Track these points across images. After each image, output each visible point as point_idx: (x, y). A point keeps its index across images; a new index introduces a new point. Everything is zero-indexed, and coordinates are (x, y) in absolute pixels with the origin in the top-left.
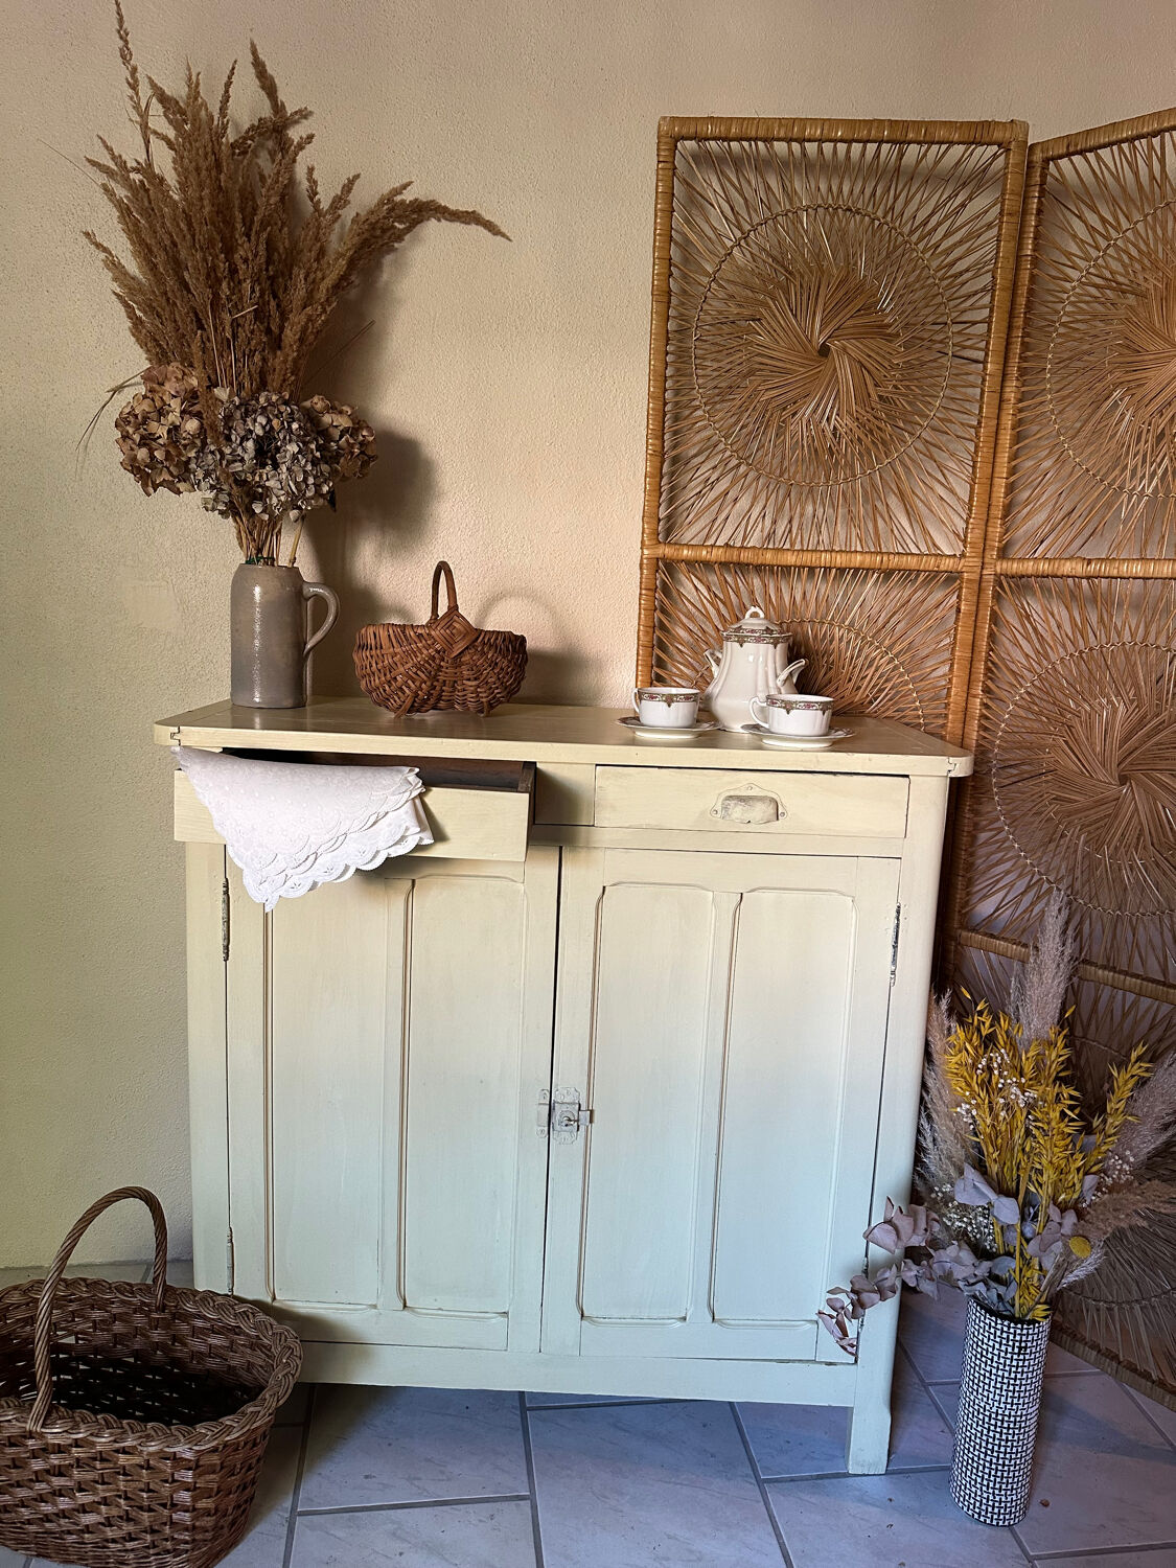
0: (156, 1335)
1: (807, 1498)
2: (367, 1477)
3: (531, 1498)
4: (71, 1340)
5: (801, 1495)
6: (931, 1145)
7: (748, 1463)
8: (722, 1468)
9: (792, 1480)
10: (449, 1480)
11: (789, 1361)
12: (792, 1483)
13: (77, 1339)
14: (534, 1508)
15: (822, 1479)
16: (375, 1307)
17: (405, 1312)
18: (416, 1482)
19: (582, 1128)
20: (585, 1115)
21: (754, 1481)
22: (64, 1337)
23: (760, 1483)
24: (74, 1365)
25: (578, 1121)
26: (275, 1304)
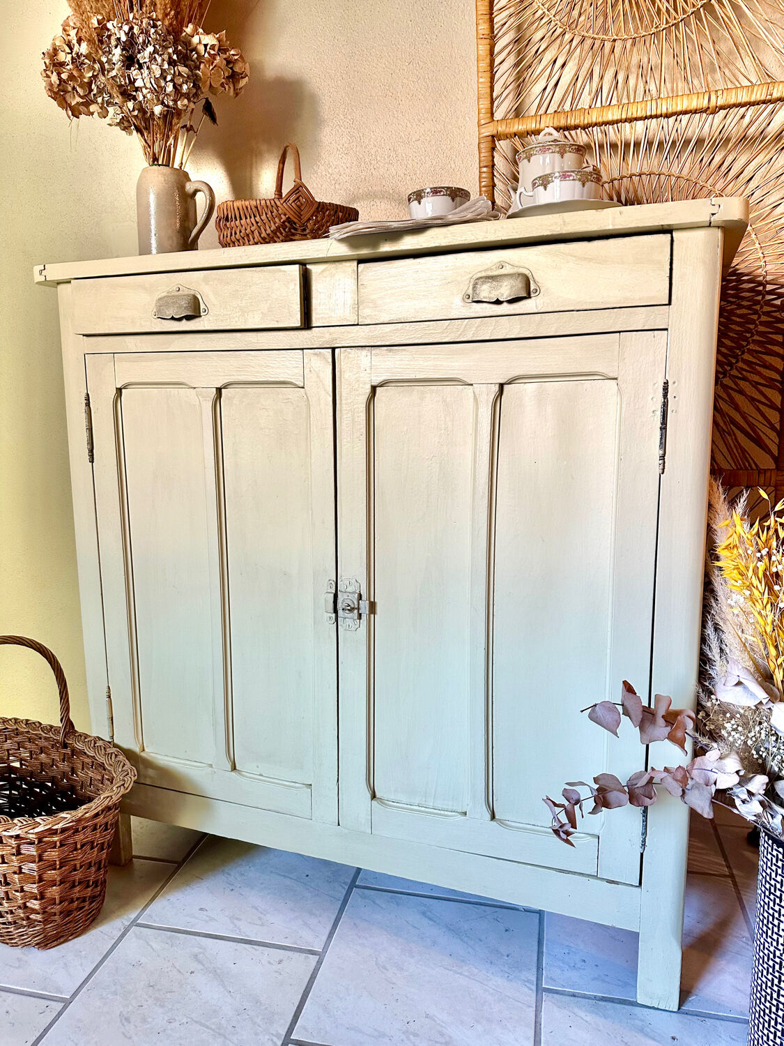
0: (64, 766)
1: (582, 1014)
2: (201, 909)
3: (321, 956)
4: (17, 765)
5: (576, 1010)
6: (717, 657)
7: (535, 970)
8: (506, 969)
9: (574, 995)
10: (262, 925)
11: (569, 872)
12: (572, 998)
13: (21, 764)
14: (320, 963)
15: (606, 1001)
16: (211, 766)
17: (233, 773)
18: (236, 922)
19: (364, 617)
20: (364, 605)
21: (534, 988)
22: (13, 761)
23: (540, 990)
24: (18, 783)
25: (358, 609)
26: (143, 754)
